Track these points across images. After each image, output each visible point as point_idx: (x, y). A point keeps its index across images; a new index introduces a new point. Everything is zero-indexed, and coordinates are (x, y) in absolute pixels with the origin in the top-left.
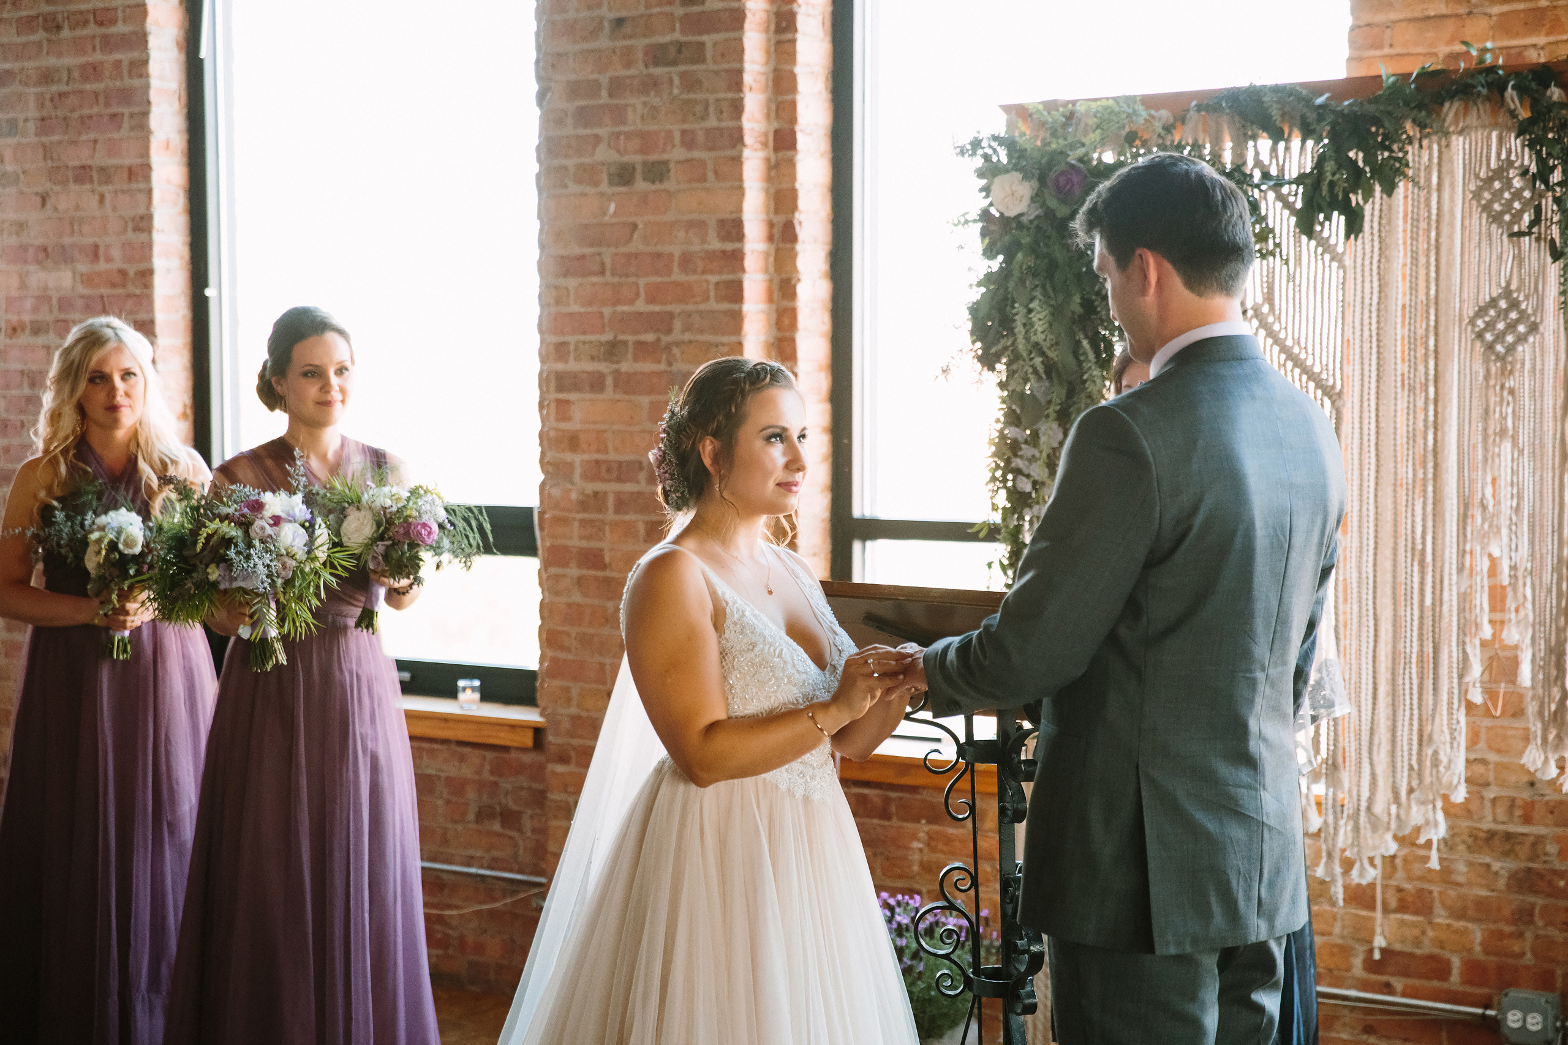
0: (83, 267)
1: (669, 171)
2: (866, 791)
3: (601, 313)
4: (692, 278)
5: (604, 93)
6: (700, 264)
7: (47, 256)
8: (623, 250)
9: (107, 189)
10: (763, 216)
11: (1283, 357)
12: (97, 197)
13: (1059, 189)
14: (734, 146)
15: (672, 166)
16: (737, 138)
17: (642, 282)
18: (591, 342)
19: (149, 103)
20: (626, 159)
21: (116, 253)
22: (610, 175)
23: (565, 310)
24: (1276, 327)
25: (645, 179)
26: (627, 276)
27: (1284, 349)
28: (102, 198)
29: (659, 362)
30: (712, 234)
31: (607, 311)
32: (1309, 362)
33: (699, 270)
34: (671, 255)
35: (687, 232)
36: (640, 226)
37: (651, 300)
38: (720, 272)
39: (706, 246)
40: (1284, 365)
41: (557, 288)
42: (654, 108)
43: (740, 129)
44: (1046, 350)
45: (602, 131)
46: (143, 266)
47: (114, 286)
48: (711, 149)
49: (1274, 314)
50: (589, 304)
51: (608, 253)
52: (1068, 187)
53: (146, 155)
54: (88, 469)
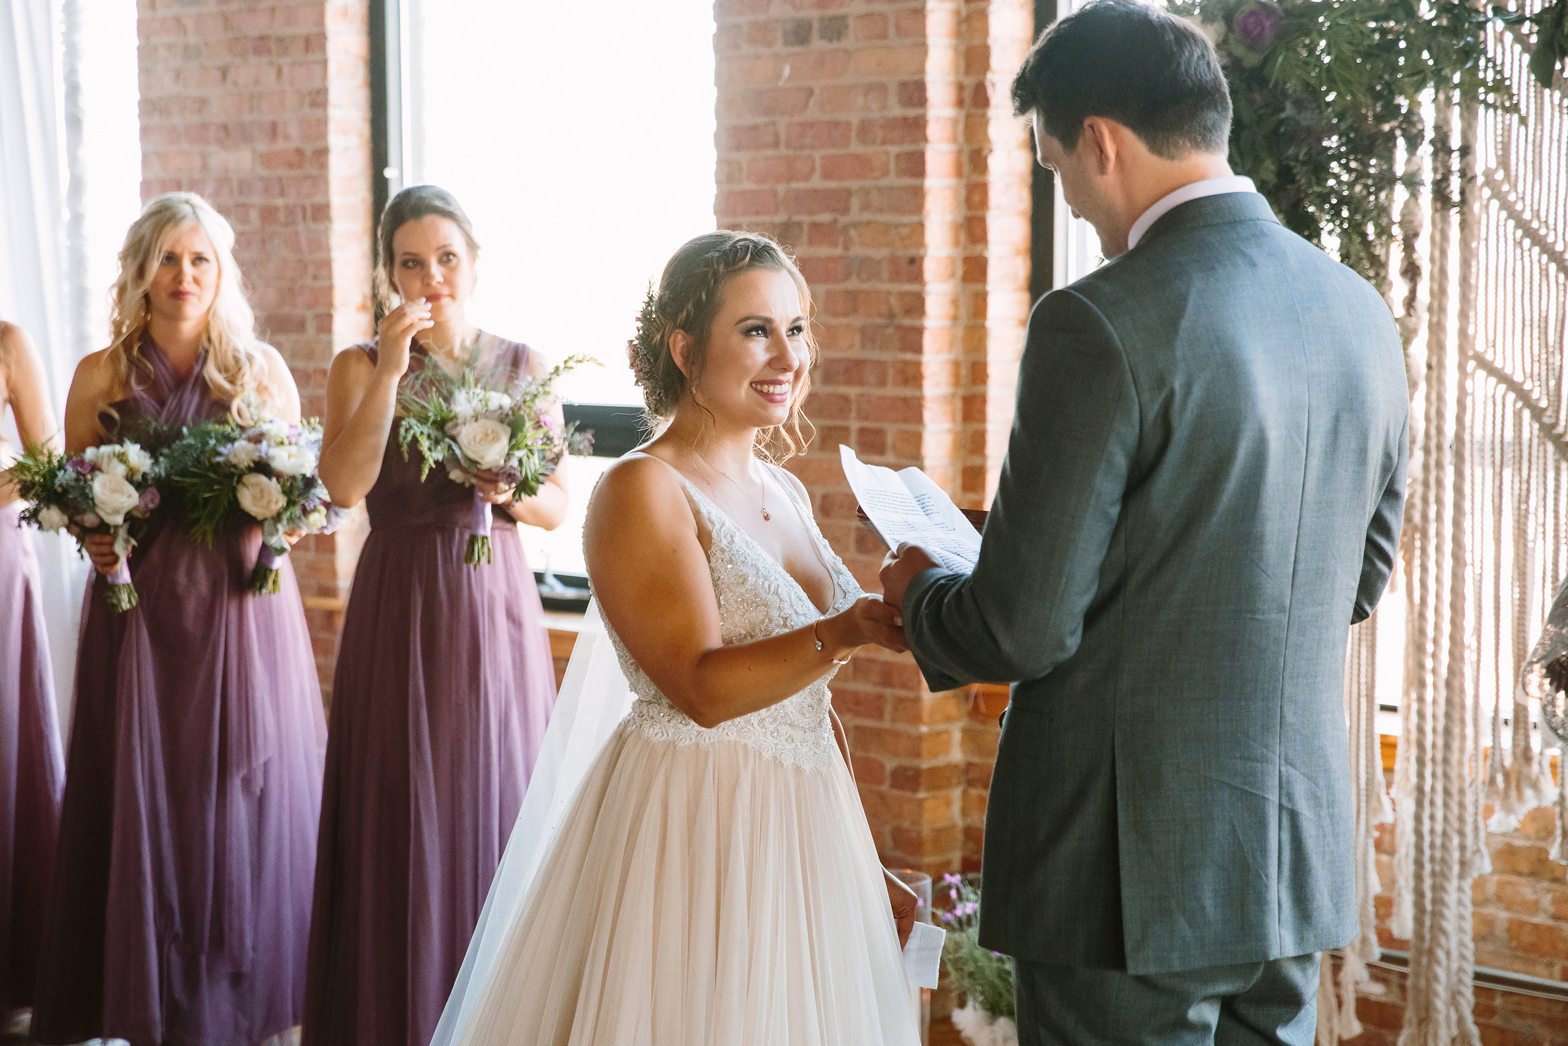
0: (262, 147)
1: (847, 27)
3: (775, 194)
4: (870, 150)
6: (879, 133)
7: (228, 135)
8: (797, 118)
9: (285, 61)
10: (951, 78)
11: (1519, 233)
12: (272, 71)
13: (1246, 32)
15: (851, 21)
17: (818, 155)
18: (764, 224)
20: (802, 14)
21: (293, 130)
22: (786, 34)
23: (737, 187)
24: (1512, 197)
25: (822, 37)
26: (802, 147)
27: (1521, 224)
28: (280, 72)
29: (835, 245)
30: (893, 99)
31: (781, 188)
32: (1550, 239)
33: (879, 140)
34: (848, 124)
35: (866, 94)
36: (817, 91)
37: (827, 175)
38: (902, 141)
39: (885, 113)
40: (1520, 243)
41: (729, 163)
46: (319, 144)
47: (291, 165)
49: (1509, 182)
50: (762, 180)
51: (782, 122)
52: (1258, 30)
53: (321, 23)
54: (150, 366)
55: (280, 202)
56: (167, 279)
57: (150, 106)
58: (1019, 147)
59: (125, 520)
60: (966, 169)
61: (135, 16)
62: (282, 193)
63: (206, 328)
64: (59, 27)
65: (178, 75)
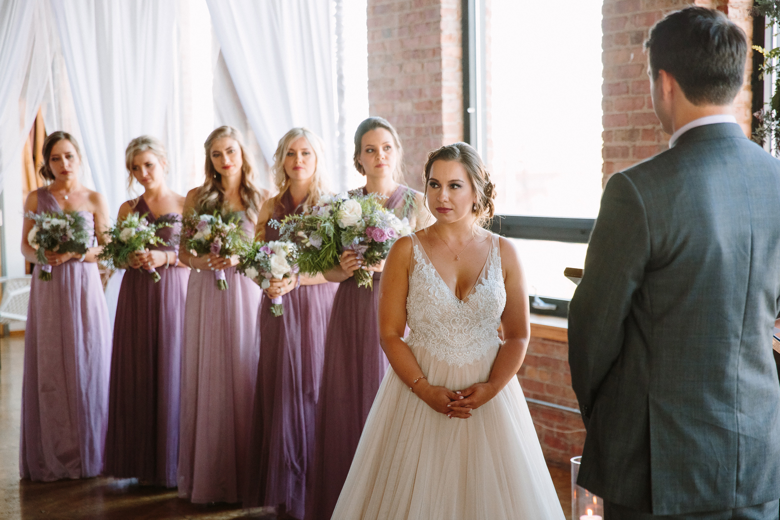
0: (416, 100)
3: (627, 115)
7: (402, 95)
8: (637, 79)
9: (425, 61)
12: (420, 66)
17: (646, 96)
18: (622, 130)
19: (440, 16)
20: (639, 29)
21: (428, 92)
22: (632, 39)
23: (611, 113)
26: (639, 93)
28: (423, 66)
29: (654, 140)
31: (630, 113)
41: (607, 101)
45: (628, 15)
46: (438, 98)
47: (427, 109)
50: (622, 109)
51: (630, 81)
53: (439, 43)
55: (423, 125)
56: (292, 162)
57: (373, 84)
61: (366, 43)
62: (424, 122)
64: (334, 50)
65: (383, 68)
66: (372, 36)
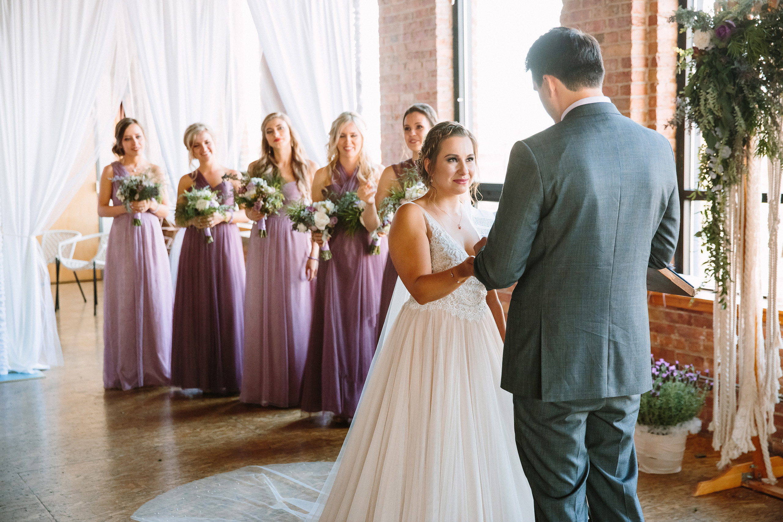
0: (417, 92)
1: (603, 38)
2: (682, 312)
4: (612, 85)
5: (581, 6)
6: (615, 78)
7: (406, 87)
9: (424, 61)
10: (642, 56)
12: (420, 64)
13: (719, 35)
14: (628, 25)
15: (605, 36)
16: (629, 22)
19: (436, 25)
21: (426, 86)
28: (422, 65)
30: (620, 65)
33: (615, 81)
35: (610, 64)
38: (622, 81)
39: (617, 71)
42: (599, 10)
43: (630, 17)
44: (715, 112)
45: (580, 22)
47: (426, 99)
48: (619, 27)
52: (723, 33)
53: (435, 46)
54: (339, 173)
56: (342, 142)
57: (383, 79)
58: (670, 82)
59: (326, 228)
60: (649, 91)
61: (379, 47)
63: (359, 159)
64: (354, 52)
65: (391, 67)
66: (382, 41)
